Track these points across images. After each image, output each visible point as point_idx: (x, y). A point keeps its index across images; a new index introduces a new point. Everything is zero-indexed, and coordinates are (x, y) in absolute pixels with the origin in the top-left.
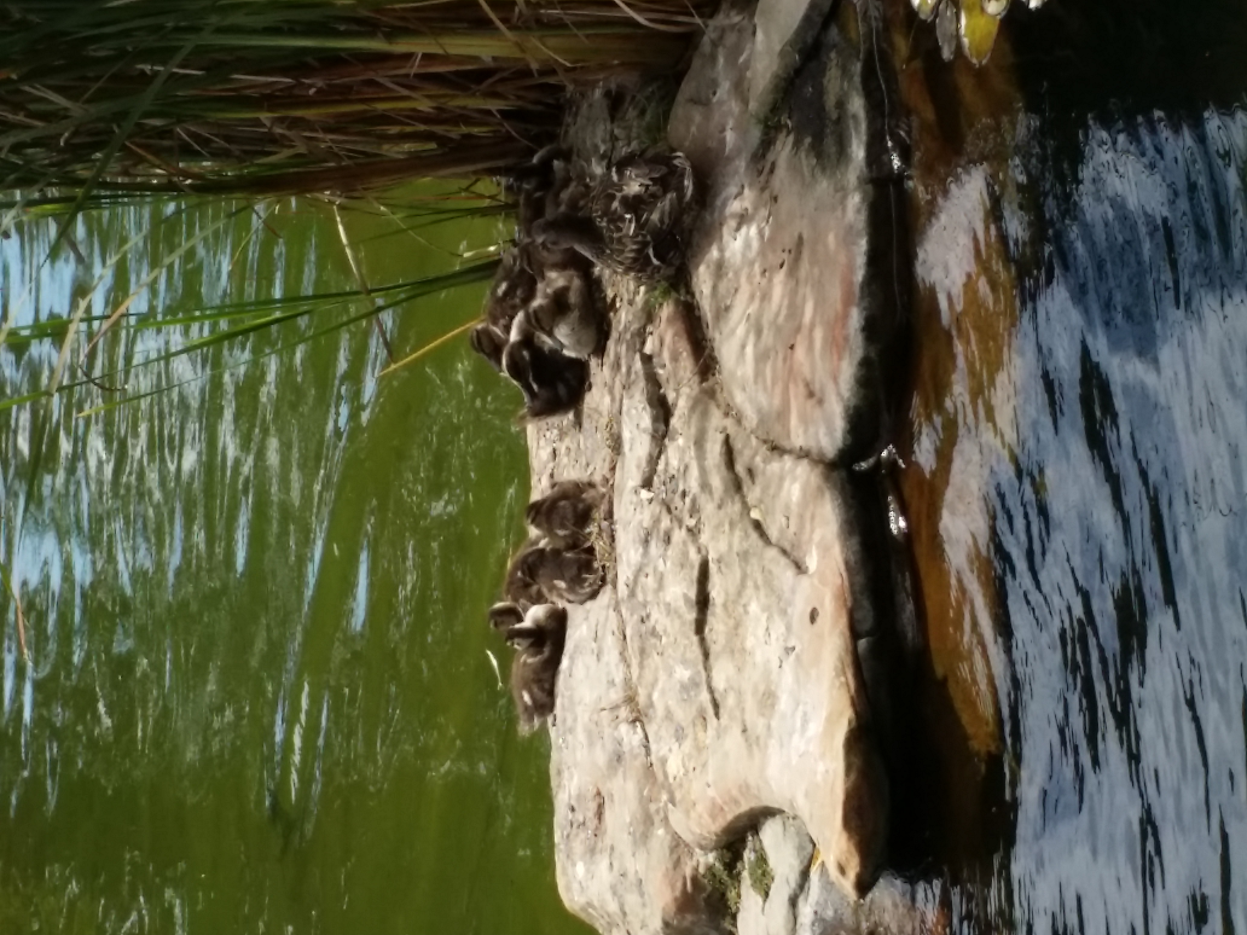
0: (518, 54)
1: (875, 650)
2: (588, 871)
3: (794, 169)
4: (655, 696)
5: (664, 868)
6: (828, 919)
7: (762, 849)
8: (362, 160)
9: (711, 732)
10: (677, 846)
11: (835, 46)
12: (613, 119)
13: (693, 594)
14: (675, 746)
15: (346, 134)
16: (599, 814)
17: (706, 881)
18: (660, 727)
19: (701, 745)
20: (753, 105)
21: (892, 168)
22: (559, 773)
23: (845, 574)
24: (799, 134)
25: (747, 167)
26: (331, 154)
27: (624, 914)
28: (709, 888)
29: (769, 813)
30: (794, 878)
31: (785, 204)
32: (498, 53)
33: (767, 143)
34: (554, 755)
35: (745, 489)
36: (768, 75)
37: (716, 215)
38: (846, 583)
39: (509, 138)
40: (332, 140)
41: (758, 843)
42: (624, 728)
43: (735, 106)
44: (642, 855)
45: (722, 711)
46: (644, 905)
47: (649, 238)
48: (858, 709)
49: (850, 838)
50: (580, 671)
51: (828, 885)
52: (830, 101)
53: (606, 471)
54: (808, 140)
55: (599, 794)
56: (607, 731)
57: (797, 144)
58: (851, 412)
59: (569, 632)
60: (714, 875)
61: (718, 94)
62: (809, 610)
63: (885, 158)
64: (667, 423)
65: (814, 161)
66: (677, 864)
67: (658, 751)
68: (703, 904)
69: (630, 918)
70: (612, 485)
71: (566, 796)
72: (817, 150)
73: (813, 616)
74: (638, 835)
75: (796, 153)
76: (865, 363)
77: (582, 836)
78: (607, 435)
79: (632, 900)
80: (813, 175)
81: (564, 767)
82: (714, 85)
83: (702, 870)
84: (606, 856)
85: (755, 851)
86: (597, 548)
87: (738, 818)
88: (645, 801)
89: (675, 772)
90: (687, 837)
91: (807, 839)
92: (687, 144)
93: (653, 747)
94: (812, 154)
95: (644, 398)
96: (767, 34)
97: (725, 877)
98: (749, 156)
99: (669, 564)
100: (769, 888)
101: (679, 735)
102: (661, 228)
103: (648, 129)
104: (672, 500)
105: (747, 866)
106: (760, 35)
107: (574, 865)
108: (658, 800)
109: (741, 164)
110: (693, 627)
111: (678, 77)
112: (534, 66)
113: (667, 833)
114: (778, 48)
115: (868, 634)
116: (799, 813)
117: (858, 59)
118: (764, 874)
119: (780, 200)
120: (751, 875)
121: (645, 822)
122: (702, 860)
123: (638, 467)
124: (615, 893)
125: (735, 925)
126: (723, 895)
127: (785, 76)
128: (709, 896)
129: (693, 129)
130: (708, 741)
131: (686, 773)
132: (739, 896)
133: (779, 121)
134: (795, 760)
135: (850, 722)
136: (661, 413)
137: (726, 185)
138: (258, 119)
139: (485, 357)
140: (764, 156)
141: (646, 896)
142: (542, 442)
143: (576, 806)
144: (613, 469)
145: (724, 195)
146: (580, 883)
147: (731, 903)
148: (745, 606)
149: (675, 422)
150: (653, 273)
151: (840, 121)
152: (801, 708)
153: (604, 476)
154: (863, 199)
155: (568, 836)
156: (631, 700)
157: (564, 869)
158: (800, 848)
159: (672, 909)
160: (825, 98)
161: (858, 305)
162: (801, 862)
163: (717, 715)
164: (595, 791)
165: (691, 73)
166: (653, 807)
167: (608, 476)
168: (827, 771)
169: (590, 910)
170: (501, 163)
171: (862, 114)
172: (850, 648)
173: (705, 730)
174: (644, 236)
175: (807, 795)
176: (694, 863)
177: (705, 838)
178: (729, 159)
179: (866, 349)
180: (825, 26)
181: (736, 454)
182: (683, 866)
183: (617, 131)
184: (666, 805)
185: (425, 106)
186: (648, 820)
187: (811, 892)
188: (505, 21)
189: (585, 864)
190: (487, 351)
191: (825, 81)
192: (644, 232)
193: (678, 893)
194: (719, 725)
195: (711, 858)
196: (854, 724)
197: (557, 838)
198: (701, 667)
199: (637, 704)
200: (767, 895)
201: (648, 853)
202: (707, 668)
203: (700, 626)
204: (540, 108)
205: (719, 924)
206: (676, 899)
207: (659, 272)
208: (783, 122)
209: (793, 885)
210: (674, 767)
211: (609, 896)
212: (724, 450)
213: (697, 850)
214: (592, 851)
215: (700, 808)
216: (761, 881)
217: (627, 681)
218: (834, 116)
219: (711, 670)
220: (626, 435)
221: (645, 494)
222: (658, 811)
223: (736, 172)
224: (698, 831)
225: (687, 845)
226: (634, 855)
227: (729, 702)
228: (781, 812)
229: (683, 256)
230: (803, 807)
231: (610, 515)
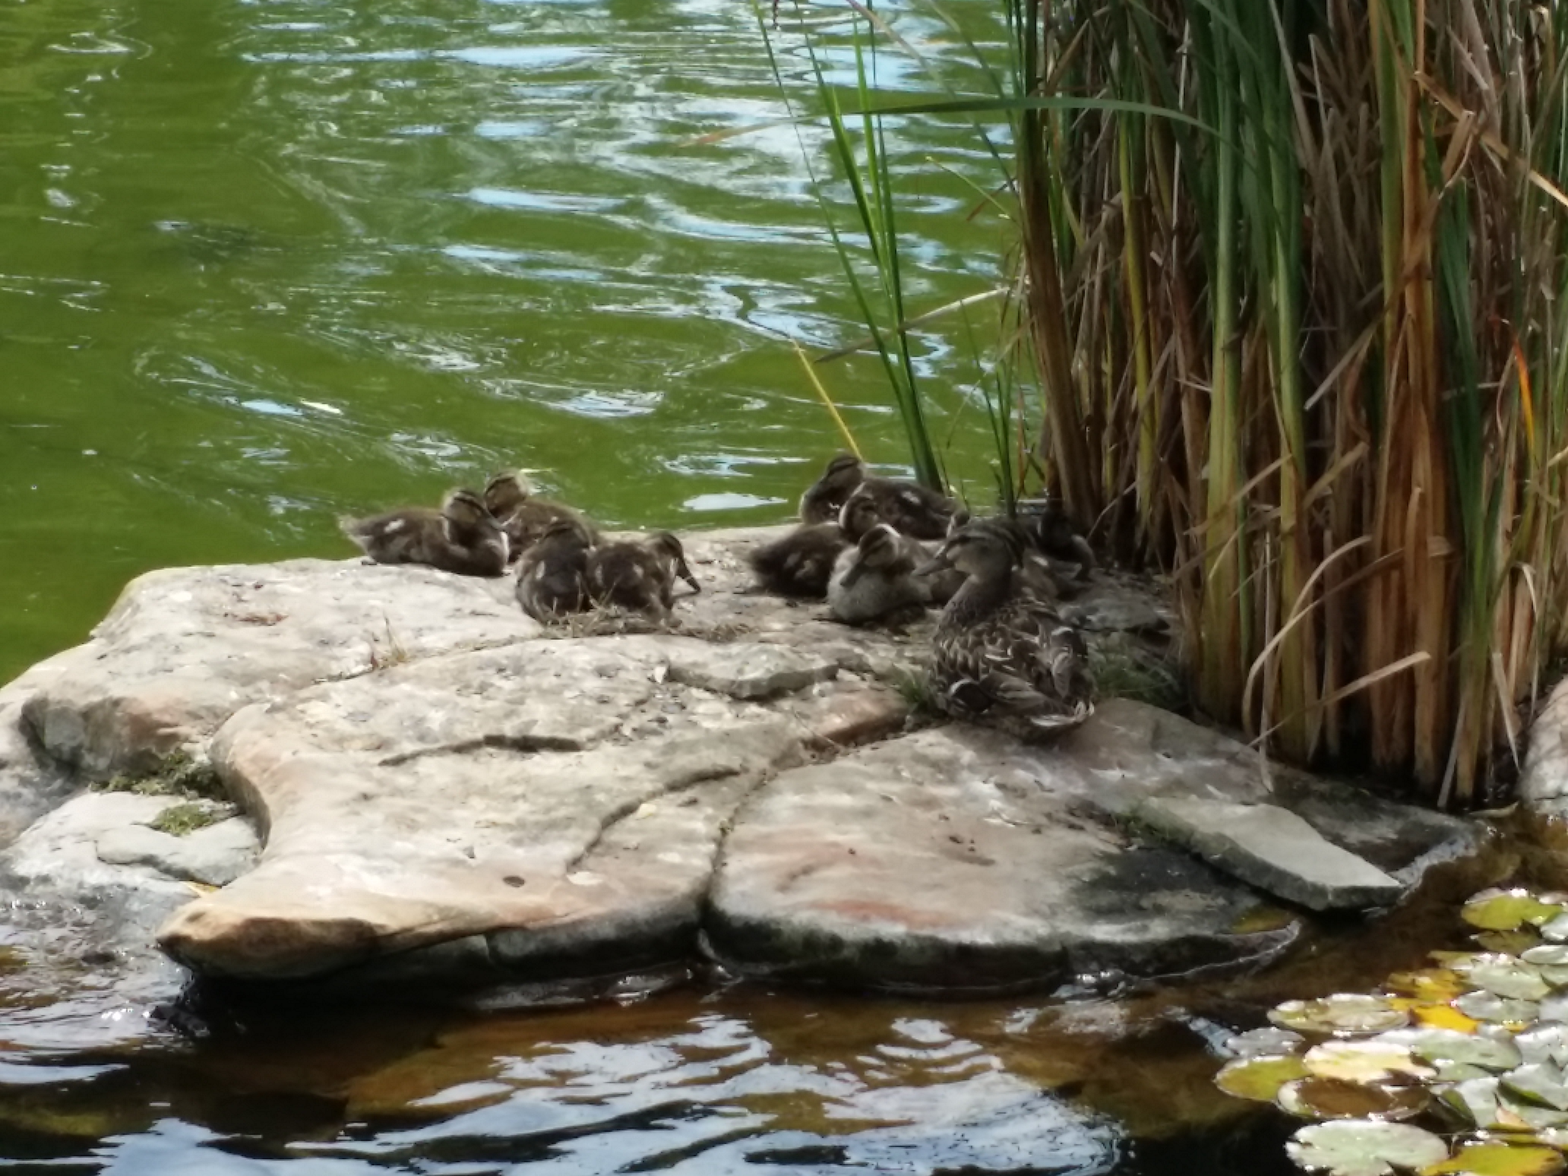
0: (1211, 511)
1: (472, 959)
2: (181, 605)
3: (1076, 854)
4: (405, 687)
5: (189, 699)
6: (127, 905)
7: (215, 822)
8: (1068, 324)
9: (363, 756)
10: (216, 716)
11: (1232, 903)
12: (1133, 631)
13: (539, 731)
14: (342, 712)
15: (1101, 303)
16: (254, 620)
17: (172, 752)
18: (366, 693)
19: (346, 745)
20: (1154, 802)
21: (1082, 973)
22: (303, 570)
23: (567, 919)
24: (1120, 860)
25: (1075, 796)
26: (1074, 284)
27: (128, 651)
28: (162, 757)
29: (262, 829)
30: (179, 861)
31: (1031, 842)
32: (1213, 488)
33: (1107, 821)
34: (326, 564)
35: (672, 796)
36: (1193, 821)
37: (1015, 758)
38: (557, 922)
39: (1099, 505)
40: (1092, 285)
41: (221, 816)
42: (364, 649)
43: (1153, 780)
44: (204, 672)
45: (389, 769)
46: (139, 675)
47: (983, 677)
48: (399, 937)
49: (235, 927)
50: (433, 594)
51: (172, 904)
52: (1164, 898)
53: (686, 625)
54: (1112, 871)
55: (279, 618)
56: (358, 629)
57: (1108, 858)
58: (773, 926)
59: (481, 581)
60: (180, 762)
61: (1166, 760)
62: (521, 875)
63: (1094, 966)
64: (752, 699)
65: (1086, 879)
66: (194, 716)
67: (336, 691)
68: (142, 748)
69: (122, 658)
70: (669, 633)
71: (273, 578)
72: (1101, 883)
73: (515, 881)
74: (229, 667)
75: (1095, 856)
76: (835, 943)
77: (225, 599)
78: (731, 624)
79: (147, 660)
80: (1069, 877)
81: (311, 575)
82: (1178, 755)
83: (186, 746)
84: (202, 628)
85: (211, 814)
86: (589, 614)
87: (255, 791)
88: (272, 677)
89: (309, 712)
90: (227, 727)
91: (229, 877)
92: (1102, 721)
93: (341, 685)
94: (1096, 877)
95: (781, 669)
96: (1244, 819)
97: (178, 775)
98: (1090, 798)
99: (573, 702)
100: (167, 830)
101: (357, 717)
102: (997, 689)
103: (1119, 674)
104: (654, 705)
105: (191, 803)
106: (1242, 810)
107: (187, 589)
108: (273, 691)
109: (1079, 788)
110: (494, 732)
111: (1185, 712)
112: (1196, 531)
113: (233, 703)
114: (1229, 832)
115: (493, 950)
116: (263, 866)
117: (1216, 933)
118: (183, 824)
119: (1037, 836)
120: (182, 808)
121: (244, 675)
122: (199, 747)
123: (695, 664)
124: (153, 639)
125: (116, 789)
126: (155, 774)
127: (1192, 842)
128: (153, 757)
129: (1121, 729)
130: (351, 753)
131: (310, 726)
132: (154, 793)
133: (1135, 835)
134: (333, 859)
135: (382, 927)
136: (763, 692)
137: (1053, 770)
138: (1119, 189)
139: (822, 478)
140: (1091, 817)
141: (150, 677)
142: (718, 547)
143: (261, 590)
144: (690, 634)
145: (1040, 767)
146: (165, 597)
147: (144, 784)
148: (523, 796)
149: (753, 708)
150: (937, 683)
151: (1140, 911)
152: (397, 866)
153: (680, 622)
154: (1040, 939)
155: (224, 581)
156: (399, 657)
157: (181, 577)
158: (217, 869)
159: (136, 710)
160: (1167, 892)
161: (908, 935)
162: (198, 871)
163: (385, 763)
164: (283, 614)
165: (1192, 728)
166: (264, 685)
167: (682, 628)
168: (319, 898)
169: (129, 610)
170: (1066, 496)
171: (1149, 936)
172: (475, 927)
173: (366, 749)
174: (986, 671)
175: (288, 874)
176: (194, 737)
177: (227, 750)
178: (1085, 775)
179: (855, 944)
180: (1256, 891)
181: (713, 784)
182: (192, 723)
183: (1115, 636)
184: (268, 701)
185: (1140, 397)
186: (248, 679)
187: (161, 883)
188: (1254, 493)
189: (190, 602)
190: (831, 479)
191: (1187, 891)
192: (991, 670)
193: (156, 717)
194: (372, 766)
195: (202, 758)
196: (380, 932)
197: (219, 568)
198: (443, 743)
199: (394, 665)
200: (157, 828)
201: (206, 680)
202: (442, 751)
203: (496, 741)
204: (1139, 543)
205: (117, 769)
206: (149, 714)
207: (940, 690)
208: (1133, 840)
209: (170, 860)
210: (318, 710)
211: (149, 631)
212: (720, 769)
213: (211, 741)
214: (206, 611)
215: (266, 743)
216: (174, 820)
217: (423, 653)
218: (1145, 903)
219: (440, 755)
220: (735, 648)
221: (660, 673)
222: (260, 691)
223: (1070, 783)
224: (236, 741)
225: (217, 728)
226: (203, 662)
227: (401, 778)
228: (263, 845)
229: (961, 718)
230: (271, 869)
231: (633, 630)
